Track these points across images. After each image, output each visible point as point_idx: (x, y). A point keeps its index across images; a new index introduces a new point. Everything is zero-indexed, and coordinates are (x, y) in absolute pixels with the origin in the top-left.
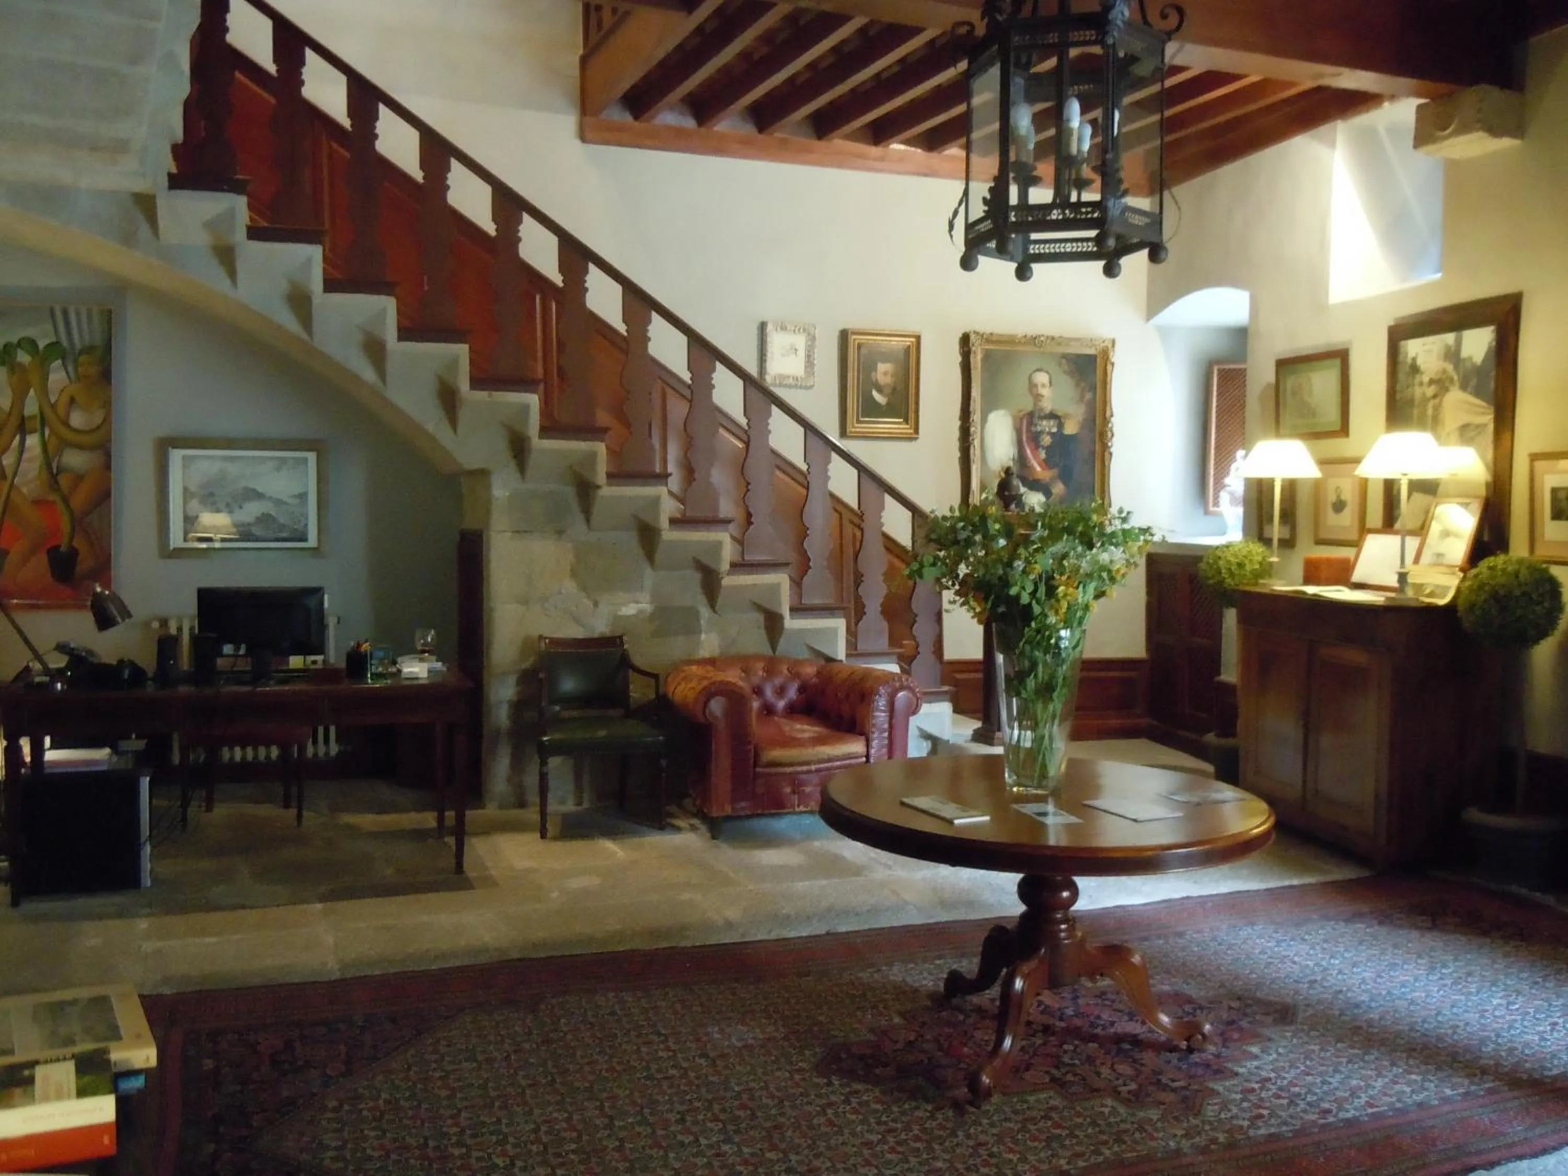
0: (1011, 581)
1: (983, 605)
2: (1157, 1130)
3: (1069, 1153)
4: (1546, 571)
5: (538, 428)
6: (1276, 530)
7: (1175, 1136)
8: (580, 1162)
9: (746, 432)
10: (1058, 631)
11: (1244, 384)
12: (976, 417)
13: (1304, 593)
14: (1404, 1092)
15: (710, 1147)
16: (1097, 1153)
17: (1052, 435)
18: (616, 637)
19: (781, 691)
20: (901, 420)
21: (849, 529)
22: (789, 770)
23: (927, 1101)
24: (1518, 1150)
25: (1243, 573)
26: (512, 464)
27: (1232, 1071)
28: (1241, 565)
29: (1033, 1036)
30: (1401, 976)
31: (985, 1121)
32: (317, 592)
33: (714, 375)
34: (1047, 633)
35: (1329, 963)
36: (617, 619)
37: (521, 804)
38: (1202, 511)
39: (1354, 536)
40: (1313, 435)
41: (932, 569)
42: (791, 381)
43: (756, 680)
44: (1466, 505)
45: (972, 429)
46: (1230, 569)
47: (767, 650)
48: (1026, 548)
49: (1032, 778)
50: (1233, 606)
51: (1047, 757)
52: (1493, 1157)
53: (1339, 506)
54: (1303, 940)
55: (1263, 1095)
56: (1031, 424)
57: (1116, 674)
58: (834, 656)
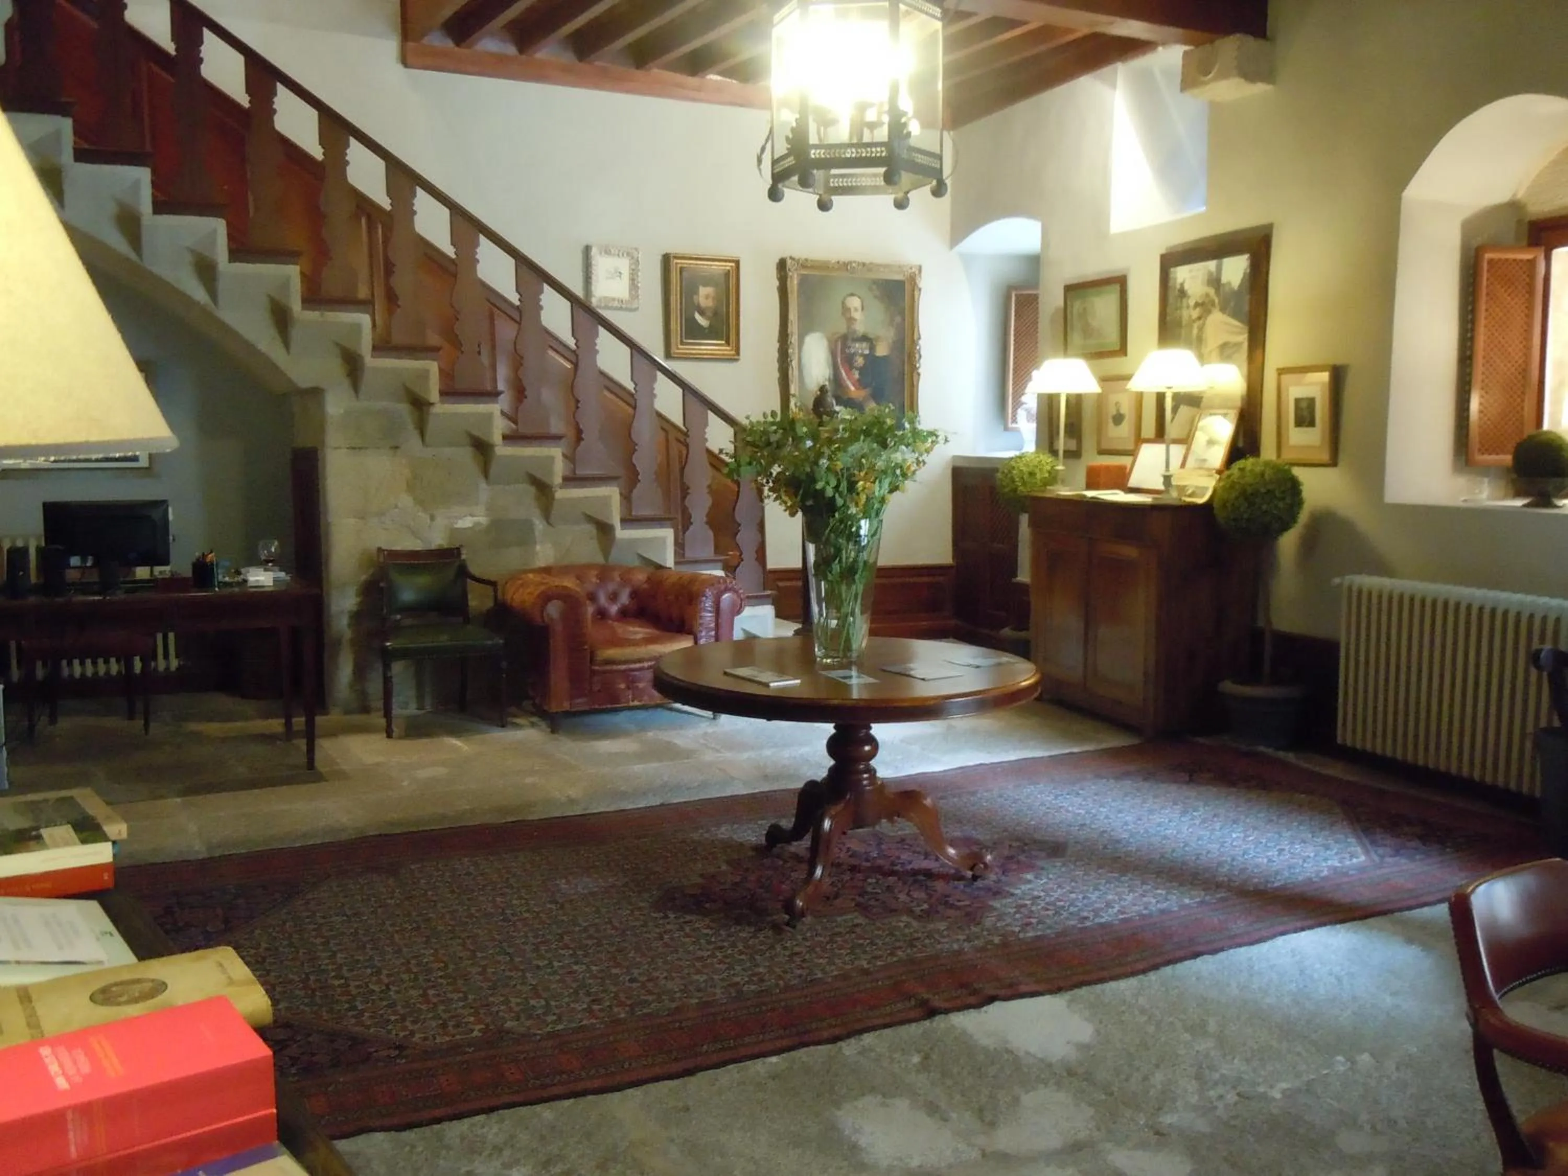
0: (817, 476)
1: (794, 499)
2: (944, 937)
3: (868, 957)
4: (1289, 471)
5: (371, 347)
6: (1061, 443)
7: (958, 940)
8: (448, 984)
9: (574, 352)
10: (859, 520)
11: (1036, 310)
12: (794, 339)
13: (1084, 496)
14: (1150, 903)
15: (562, 967)
16: (892, 954)
17: (865, 357)
18: (453, 549)
19: (614, 597)
20: (723, 342)
21: (675, 447)
22: (623, 667)
23: (749, 924)
24: (1238, 940)
25: (1034, 481)
26: (346, 383)
27: (1008, 892)
28: (1032, 474)
29: (842, 873)
30: (1157, 819)
31: (800, 937)
32: (161, 504)
33: (542, 297)
34: (849, 523)
35: (1098, 811)
36: (454, 532)
37: (365, 709)
38: (1002, 427)
39: (1130, 446)
40: (1096, 355)
41: (749, 468)
42: (616, 304)
43: (589, 587)
44: (1225, 415)
45: (790, 351)
46: (1022, 478)
47: (600, 559)
48: (829, 448)
49: (838, 651)
50: (1026, 512)
51: (851, 632)
52: (1216, 945)
53: (1118, 419)
54: (1078, 794)
55: (1034, 908)
56: (845, 346)
57: (925, 579)
58: (662, 563)
